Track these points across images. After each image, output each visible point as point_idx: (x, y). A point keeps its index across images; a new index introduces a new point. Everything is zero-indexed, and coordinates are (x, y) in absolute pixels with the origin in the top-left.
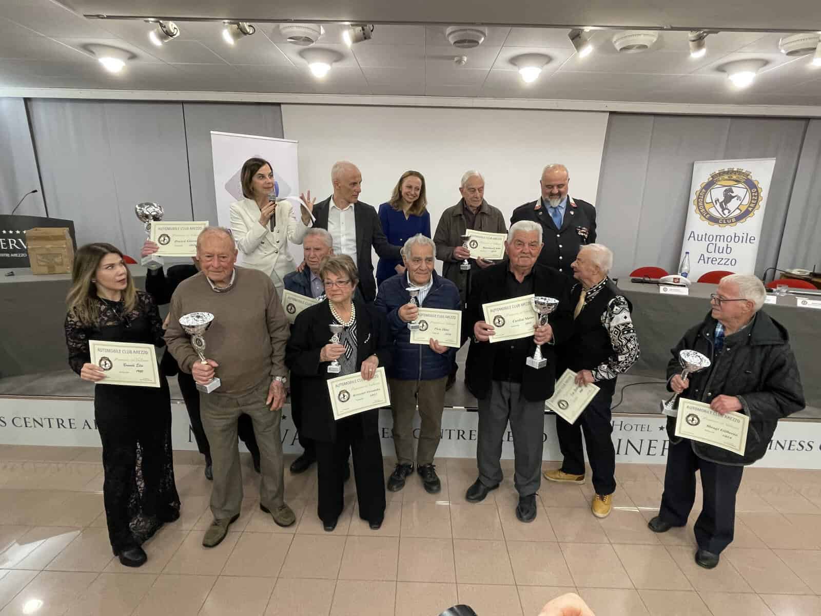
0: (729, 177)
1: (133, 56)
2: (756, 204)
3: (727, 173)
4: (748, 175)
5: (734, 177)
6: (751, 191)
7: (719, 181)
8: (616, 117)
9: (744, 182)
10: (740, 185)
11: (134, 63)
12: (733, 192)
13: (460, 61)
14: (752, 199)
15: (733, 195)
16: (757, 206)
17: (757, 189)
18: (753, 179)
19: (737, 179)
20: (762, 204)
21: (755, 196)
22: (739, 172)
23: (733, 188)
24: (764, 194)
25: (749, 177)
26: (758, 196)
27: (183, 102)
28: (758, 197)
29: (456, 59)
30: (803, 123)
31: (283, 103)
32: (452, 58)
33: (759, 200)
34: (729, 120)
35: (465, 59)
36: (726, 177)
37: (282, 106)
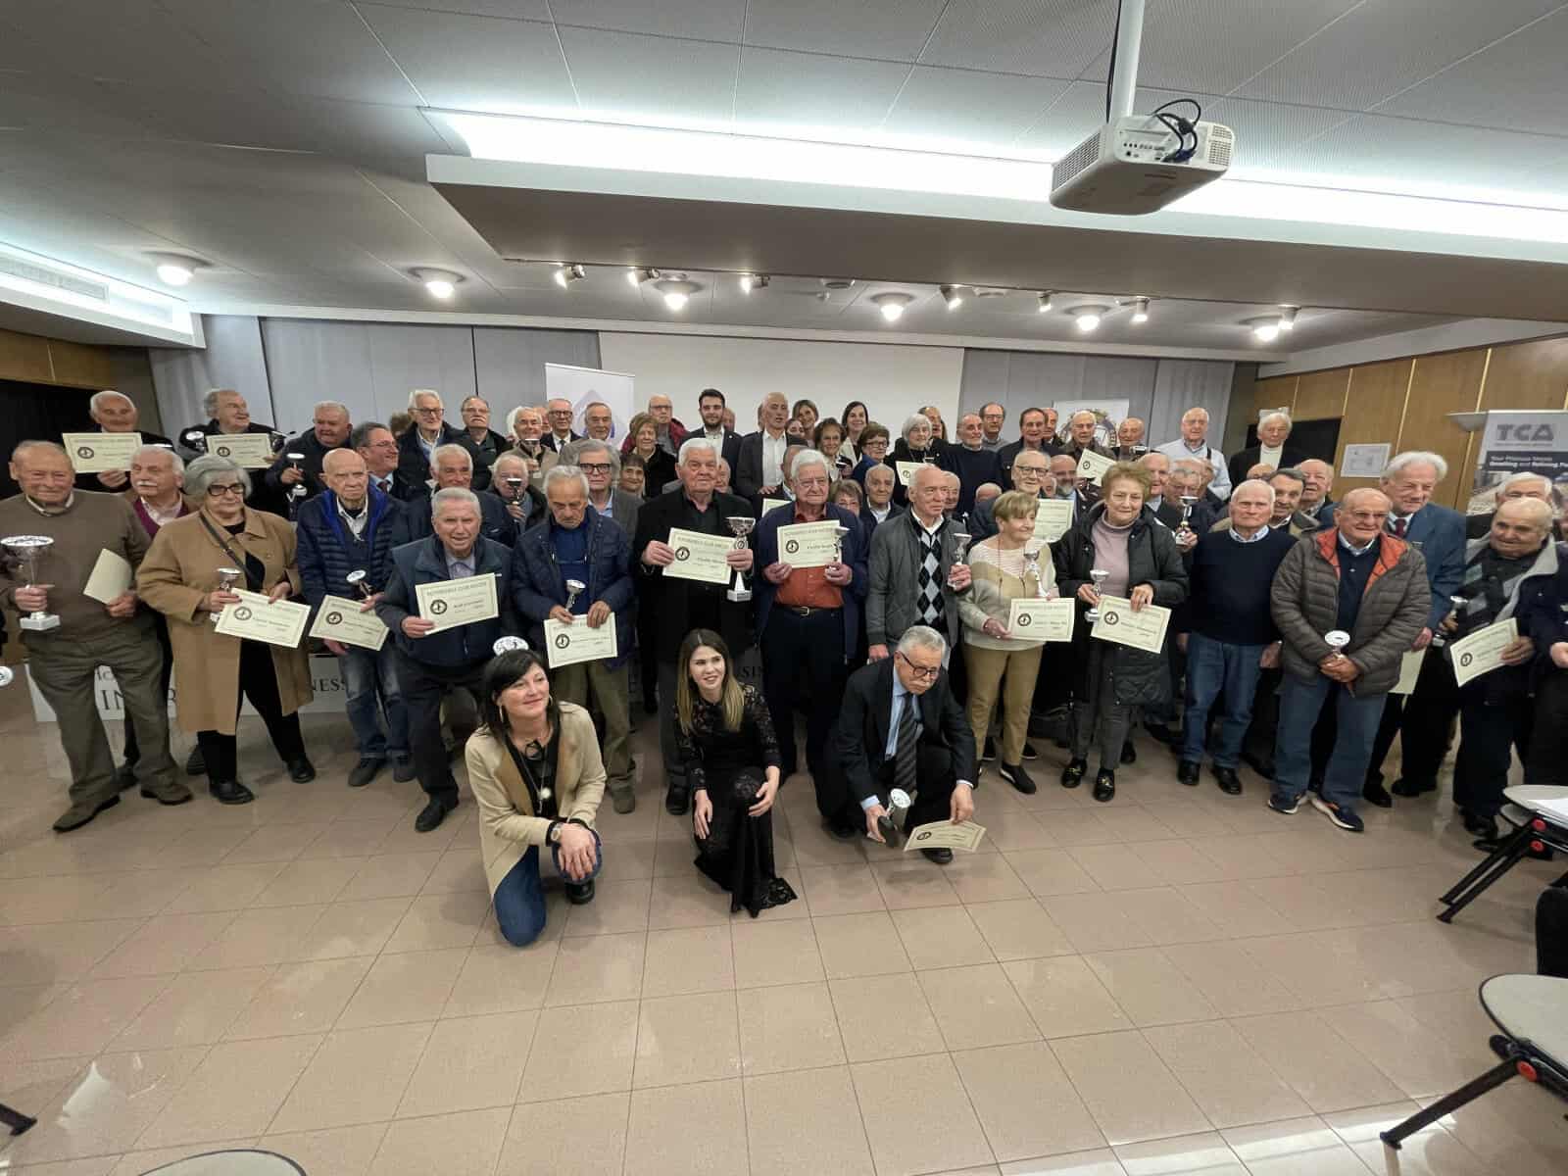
1: (462, 279)
4: (1106, 415)
6: (1110, 432)
8: (970, 353)
9: (1103, 423)
10: (1099, 426)
11: (463, 286)
13: (823, 298)
14: (1111, 441)
18: (1111, 420)
21: (1113, 437)
22: (1097, 413)
25: (1107, 417)
27: (472, 327)
29: (819, 295)
30: (1155, 362)
31: (602, 331)
32: (815, 293)
34: (1084, 358)
35: (828, 295)
37: (600, 334)
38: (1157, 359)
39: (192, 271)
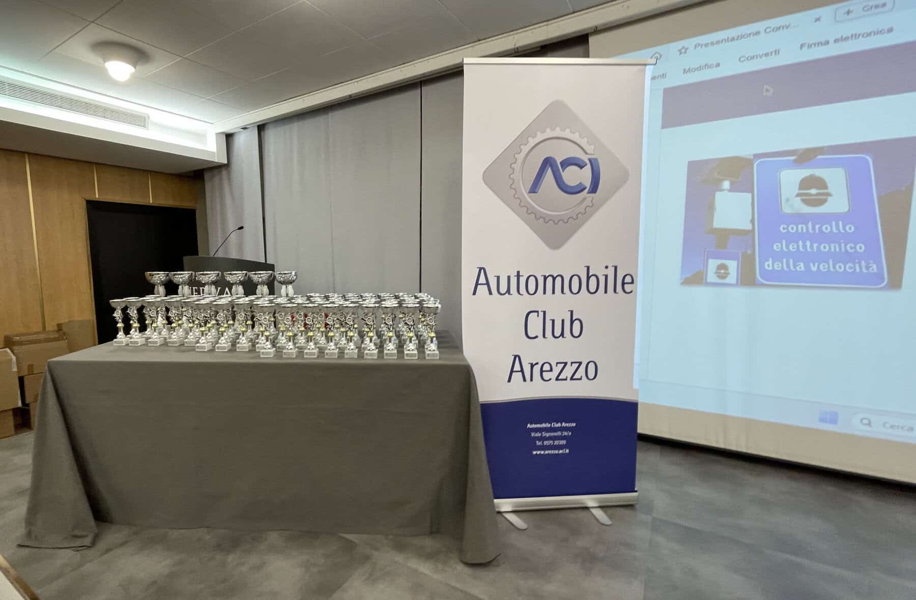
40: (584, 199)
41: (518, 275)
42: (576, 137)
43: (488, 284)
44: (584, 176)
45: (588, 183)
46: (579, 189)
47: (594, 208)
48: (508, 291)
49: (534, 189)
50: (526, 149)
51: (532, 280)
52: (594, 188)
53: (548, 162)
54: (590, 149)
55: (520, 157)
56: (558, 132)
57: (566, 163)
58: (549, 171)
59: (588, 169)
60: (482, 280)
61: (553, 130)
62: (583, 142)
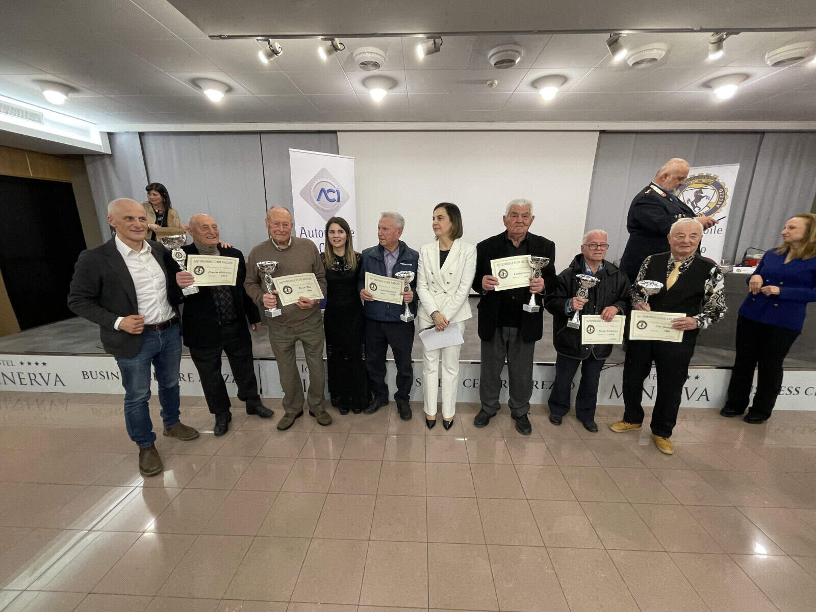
0: (699, 181)
1: (229, 89)
2: (723, 201)
3: (698, 177)
4: (716, 178)
5: (704, 181)
6: (718, 190)
7: (690, 184)
9: (712, 184)
10: (709, 187)
11: (231, 96)
12: (702, 193)
13: (491, 85)
14: (719, 198)
15: (703, 195)
16: (724, 203)
17: (724, 190)
18: (720, 181)
19: (707, 182)
20: (728, 201)
21: (722, 195)
22: (708, 177)
23: (702, 190)
24: (730, 194)
25: (716, 180)
26: (724, 195)
27: (260, 133)
28: (725, 197)
29: (488, 83)
30: (759, 136)
31: (340, 131)
32: (485, 82)
33: (725, 198)
34: (698, 135)
35: (496, 82)
36: (696, 181)
37: (338, 133)
38: (763, 133)
39: (67, 95)
40: (336, 204)
41: (316, 230)
42: (331, 182)
43: (305, 233)
44: (335, 196)
45: (336, 199)
46: (333, 201)
47: (340, 207)
48: (313, 236)
49: (318, 199)
50: (314, 185)
51: (321, 232)
52: (339, 201)
53: (322, 190)
54: (336, 186)
55: (313, 187)
56: (325, 180)
57: (329, 191)
58: (323, 194)
59: (336, 193)
60: (303, 232)
61: (323, 178)
62: (333, 184)
